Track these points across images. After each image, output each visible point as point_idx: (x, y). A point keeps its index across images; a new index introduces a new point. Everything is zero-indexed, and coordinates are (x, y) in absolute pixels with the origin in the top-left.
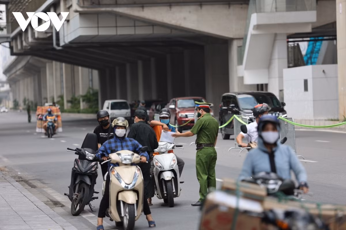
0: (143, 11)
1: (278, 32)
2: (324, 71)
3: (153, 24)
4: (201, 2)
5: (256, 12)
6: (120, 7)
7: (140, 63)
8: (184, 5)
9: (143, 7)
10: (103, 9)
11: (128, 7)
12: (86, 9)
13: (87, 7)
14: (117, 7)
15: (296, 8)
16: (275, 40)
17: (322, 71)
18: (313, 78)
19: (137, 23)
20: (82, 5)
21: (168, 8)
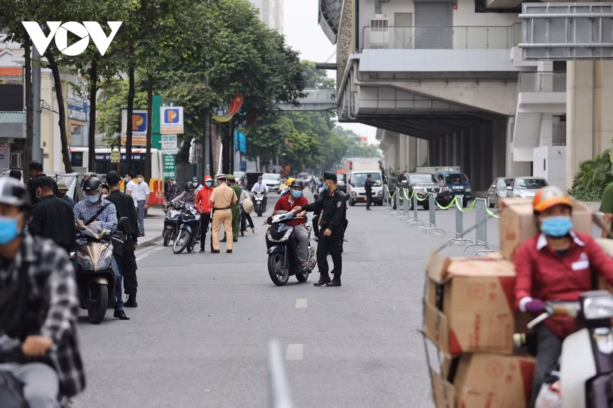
0: (420, 86)
1: (544, 111)
2: (559, 152)
3: (432, 99)
4: (477, 79)
5: (521, 92)
6: (398, 81)
7: (455, 135)
8: (461, 81)
9: (420, 82)
10: (381, 83)
11: (405, 81)
12: (364, 83)
13: (365, 81)
14: (394, 81)
15: (561, 88)
16: (542, 119)
17: (557, 152)
18: (549, 158)
19: (417, 98)
20: (360, 79)
21: (445, 83)
